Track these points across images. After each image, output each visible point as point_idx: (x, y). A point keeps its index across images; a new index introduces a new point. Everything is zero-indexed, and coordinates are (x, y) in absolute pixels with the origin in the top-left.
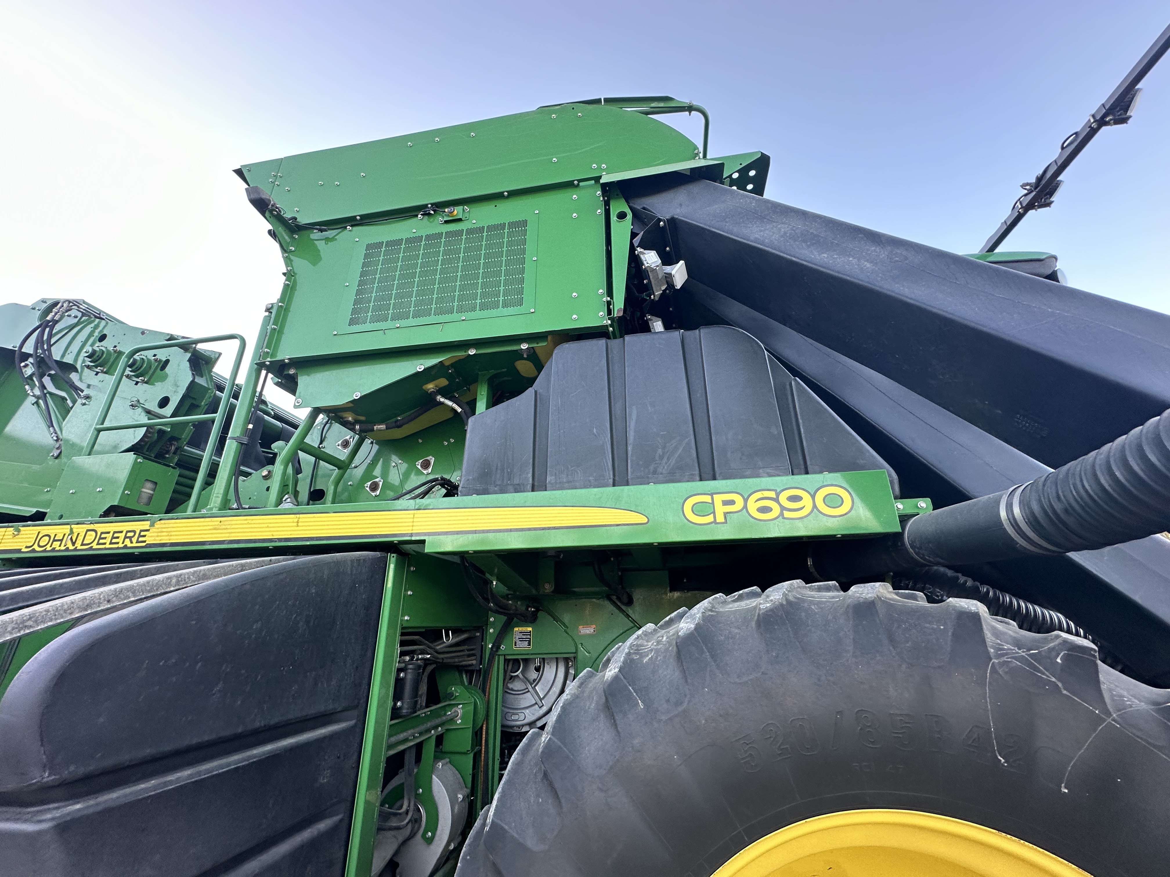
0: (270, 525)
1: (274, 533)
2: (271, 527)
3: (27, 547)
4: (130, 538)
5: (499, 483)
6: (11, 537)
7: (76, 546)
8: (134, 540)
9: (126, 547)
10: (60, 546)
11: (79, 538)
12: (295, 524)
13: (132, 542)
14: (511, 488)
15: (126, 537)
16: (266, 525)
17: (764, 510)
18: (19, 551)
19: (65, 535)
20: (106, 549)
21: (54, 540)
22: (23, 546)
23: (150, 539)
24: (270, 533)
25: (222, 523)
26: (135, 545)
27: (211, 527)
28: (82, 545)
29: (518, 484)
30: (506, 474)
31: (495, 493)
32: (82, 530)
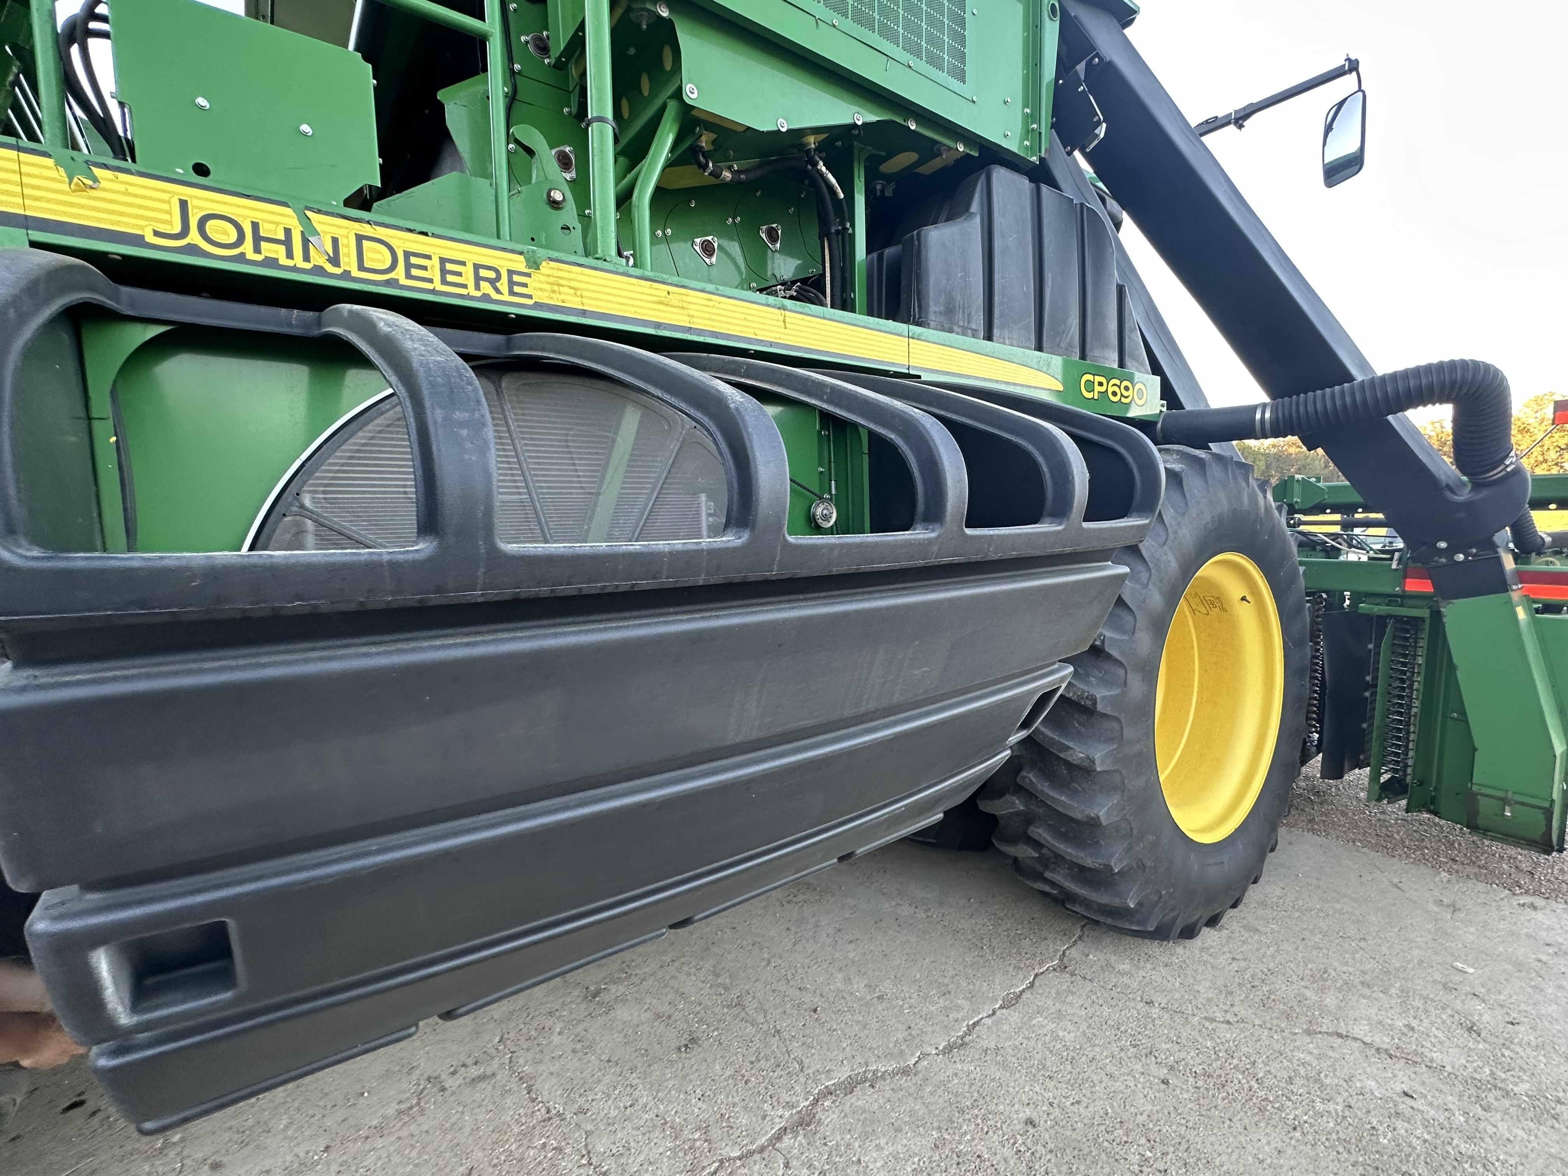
0: (748, 317)
1: (757, 332)
2: (749, 321)
3: (157, 234)
4: (493, 282)
5: (961, 324)
6: (66, 187)
7: (344, 267)
8: (503, 285)
9: (486, 298)
10: (290, 255)
11: (342, 250)
12: (782, 324)
13: (498, 291)
14: (969, 332)
15: (478, 279)
16: (743, 316)
17: (1114, 394)
18: (138, 240)
19: (288, 232)
20: (433, 292)
21: (258, 239)
22: (142, 228)
23: (540, 293)
24: (752, 331)
25: (671, 296)
26: (506, 297)
27: (656, 299)
28: (361, 267)
29: (975, 330)
30: (966, 316)
31: (957, 333)
32: (344, 232)
